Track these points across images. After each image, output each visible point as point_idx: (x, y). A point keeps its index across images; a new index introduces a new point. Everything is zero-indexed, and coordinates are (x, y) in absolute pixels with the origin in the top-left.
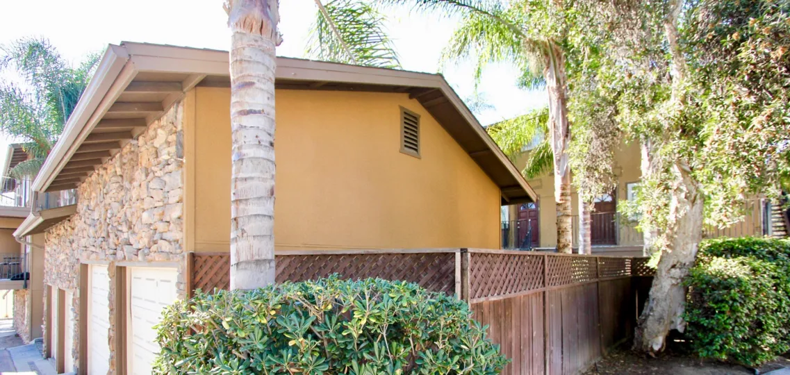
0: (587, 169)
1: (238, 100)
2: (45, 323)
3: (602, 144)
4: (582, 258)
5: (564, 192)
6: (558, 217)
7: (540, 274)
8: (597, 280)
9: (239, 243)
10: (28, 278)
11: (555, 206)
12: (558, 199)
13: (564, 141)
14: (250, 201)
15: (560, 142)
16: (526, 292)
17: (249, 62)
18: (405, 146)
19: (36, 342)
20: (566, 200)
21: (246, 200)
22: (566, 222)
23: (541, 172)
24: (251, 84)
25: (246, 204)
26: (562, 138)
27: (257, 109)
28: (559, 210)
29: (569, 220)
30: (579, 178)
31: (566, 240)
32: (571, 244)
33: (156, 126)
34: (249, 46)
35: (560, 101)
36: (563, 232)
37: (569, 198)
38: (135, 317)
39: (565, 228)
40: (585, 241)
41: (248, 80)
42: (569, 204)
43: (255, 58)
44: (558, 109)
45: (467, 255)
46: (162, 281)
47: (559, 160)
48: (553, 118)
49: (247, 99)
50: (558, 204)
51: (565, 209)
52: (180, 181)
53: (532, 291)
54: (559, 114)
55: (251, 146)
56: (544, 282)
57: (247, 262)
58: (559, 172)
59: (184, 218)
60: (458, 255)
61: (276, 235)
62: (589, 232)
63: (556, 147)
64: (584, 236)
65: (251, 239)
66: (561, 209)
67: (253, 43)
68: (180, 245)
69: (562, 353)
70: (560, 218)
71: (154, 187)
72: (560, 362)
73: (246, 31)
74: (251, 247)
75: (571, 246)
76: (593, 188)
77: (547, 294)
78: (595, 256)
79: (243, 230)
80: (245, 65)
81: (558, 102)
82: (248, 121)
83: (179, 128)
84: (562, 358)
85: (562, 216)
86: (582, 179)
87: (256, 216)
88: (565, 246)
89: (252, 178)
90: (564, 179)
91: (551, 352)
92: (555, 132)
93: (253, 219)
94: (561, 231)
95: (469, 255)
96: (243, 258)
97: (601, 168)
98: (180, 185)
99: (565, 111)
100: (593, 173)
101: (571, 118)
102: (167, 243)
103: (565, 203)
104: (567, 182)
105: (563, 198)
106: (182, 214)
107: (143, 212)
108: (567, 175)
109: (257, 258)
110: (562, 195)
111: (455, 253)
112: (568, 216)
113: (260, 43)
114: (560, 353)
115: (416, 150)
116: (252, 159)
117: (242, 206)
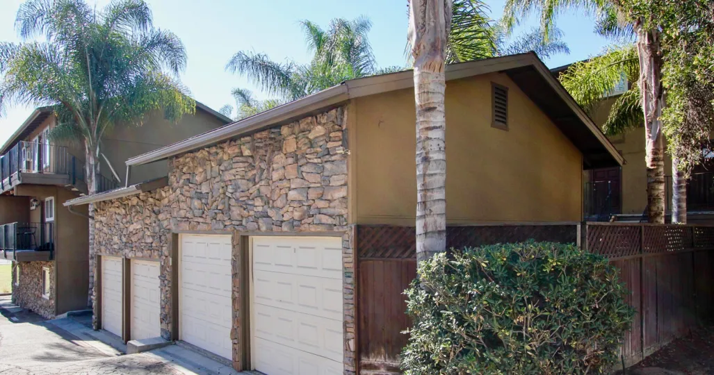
0: (683, 137)
1: (425, 119)
2: (94, 294)
3: (699, 113)
4: (676, 227)
5: (656, 157)
6: (649, 183)
7: (638, 242)
8: (692, 250)
9: (427, 219)
10: (53, 249)
11: (646, 172)
12: (649, 164)
13: (657, 102)
14: (435, 190)
15: (652, 103)
16: (627, 257)
17: (433, 93)
18: (496, 120)
19: (68, 315)
20: (658, 166)
21: (433, 189)
22: (658, 189)
23: (625, 128)
24: (435, 108)
25: (432, 192)
26: (654, 100)
27: (438, 125)
28: (650, 176)
29: (662, 187)
30: (674, 146)
31: (658, 208)
32: (663, 212)
33: (309, 121)
34: (433, 81)
35: (652, 59)
36: (654, 199)
37: (662, 163)
38: (259, 280)
39: (657, 196)
40: (679, 207)
41: (432, 106)
42: (661, 169)
43: (437, 90)
44: (650, 67)
45: (585, 227)
46: (301, 248)
47: (651, 123)
48: (644, 77)
49: (432, 119)
50: (649, 170)
51: (657, 175)
52: (345, 169)
53: (631, 257)
54: (651, 73)
55: (436, 152)
56: (640, 249)
57: (433, 232)
58: (651, 135)
59: (350, 198)
60: (579, 227)
61: (448, 214)
62: (685, 197)
63: (647, 109)
64: (679, 201)
65: (435, 216)
66: (653, 175)
67: (435, 79)
68: (345, 219)
69: (657, 316)
70: (652, 185)
71: (308, 171)
72: (655, 324)
73: (431, 72)
74: (435, 222)
75: (663, 214)
76: (689, 156)
77: (644, 260)
78: (690, 225)
79: (430, 210)
80: (430, 95)
81: (650, 60)
82: (431, 134)
83: (344, 127)
84: (657, 320)
85: (654, 182)
86: (677, 147)
87: (439, 200)
88: (658, 214)
89: (435, 174)
90: (656, 143)
91: (647, 312)
92: (646, 92)
93: (437, 203)
94: (652, 198)
95: (587, 227)
96: (430, 229)
97: (698, 135)
98: (346, 172)
99: (658, 76)
100: (690, 141)
101: (666, 85)
102: (327, 217)
103: (657, 169)
104: (659, 145)
105: (655, 163)
106: (348, 194)
107: (290, 190)
108: (660, 141)
109: (439, 229)
110: (654, 160)
111: (576, 226)
112: (661, 182)
113: (439, 79)
114: (655, 315)
115: (505, 123)
116: (435, 161)
117: (429, 194)
